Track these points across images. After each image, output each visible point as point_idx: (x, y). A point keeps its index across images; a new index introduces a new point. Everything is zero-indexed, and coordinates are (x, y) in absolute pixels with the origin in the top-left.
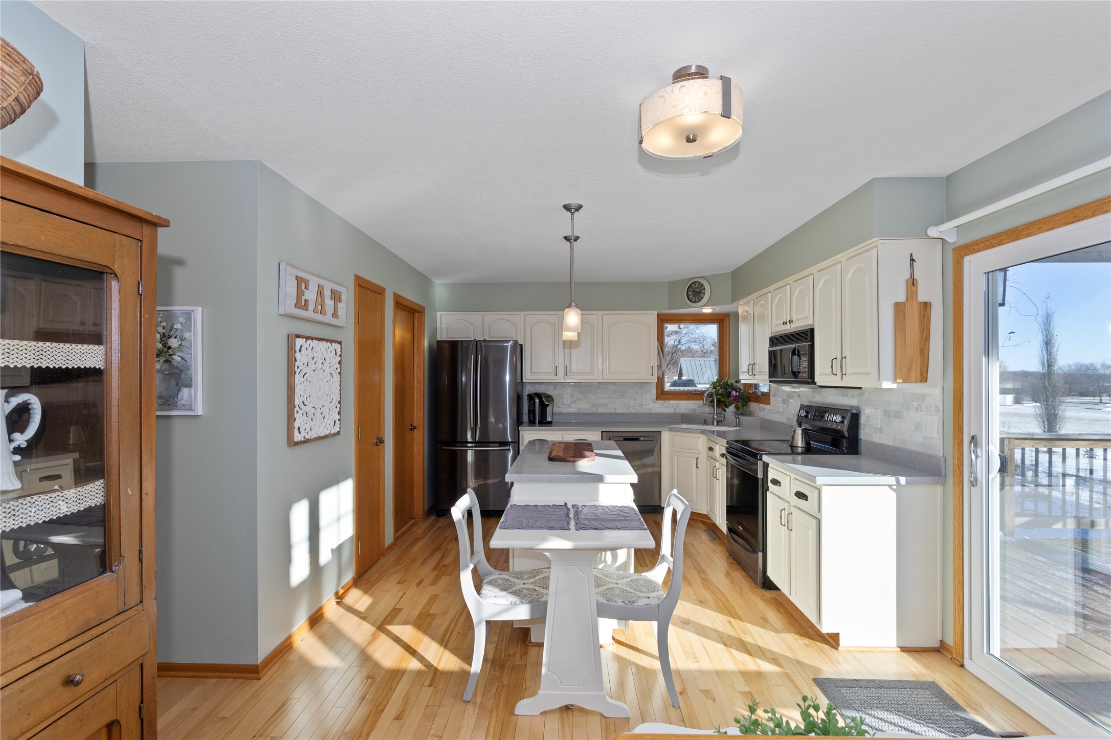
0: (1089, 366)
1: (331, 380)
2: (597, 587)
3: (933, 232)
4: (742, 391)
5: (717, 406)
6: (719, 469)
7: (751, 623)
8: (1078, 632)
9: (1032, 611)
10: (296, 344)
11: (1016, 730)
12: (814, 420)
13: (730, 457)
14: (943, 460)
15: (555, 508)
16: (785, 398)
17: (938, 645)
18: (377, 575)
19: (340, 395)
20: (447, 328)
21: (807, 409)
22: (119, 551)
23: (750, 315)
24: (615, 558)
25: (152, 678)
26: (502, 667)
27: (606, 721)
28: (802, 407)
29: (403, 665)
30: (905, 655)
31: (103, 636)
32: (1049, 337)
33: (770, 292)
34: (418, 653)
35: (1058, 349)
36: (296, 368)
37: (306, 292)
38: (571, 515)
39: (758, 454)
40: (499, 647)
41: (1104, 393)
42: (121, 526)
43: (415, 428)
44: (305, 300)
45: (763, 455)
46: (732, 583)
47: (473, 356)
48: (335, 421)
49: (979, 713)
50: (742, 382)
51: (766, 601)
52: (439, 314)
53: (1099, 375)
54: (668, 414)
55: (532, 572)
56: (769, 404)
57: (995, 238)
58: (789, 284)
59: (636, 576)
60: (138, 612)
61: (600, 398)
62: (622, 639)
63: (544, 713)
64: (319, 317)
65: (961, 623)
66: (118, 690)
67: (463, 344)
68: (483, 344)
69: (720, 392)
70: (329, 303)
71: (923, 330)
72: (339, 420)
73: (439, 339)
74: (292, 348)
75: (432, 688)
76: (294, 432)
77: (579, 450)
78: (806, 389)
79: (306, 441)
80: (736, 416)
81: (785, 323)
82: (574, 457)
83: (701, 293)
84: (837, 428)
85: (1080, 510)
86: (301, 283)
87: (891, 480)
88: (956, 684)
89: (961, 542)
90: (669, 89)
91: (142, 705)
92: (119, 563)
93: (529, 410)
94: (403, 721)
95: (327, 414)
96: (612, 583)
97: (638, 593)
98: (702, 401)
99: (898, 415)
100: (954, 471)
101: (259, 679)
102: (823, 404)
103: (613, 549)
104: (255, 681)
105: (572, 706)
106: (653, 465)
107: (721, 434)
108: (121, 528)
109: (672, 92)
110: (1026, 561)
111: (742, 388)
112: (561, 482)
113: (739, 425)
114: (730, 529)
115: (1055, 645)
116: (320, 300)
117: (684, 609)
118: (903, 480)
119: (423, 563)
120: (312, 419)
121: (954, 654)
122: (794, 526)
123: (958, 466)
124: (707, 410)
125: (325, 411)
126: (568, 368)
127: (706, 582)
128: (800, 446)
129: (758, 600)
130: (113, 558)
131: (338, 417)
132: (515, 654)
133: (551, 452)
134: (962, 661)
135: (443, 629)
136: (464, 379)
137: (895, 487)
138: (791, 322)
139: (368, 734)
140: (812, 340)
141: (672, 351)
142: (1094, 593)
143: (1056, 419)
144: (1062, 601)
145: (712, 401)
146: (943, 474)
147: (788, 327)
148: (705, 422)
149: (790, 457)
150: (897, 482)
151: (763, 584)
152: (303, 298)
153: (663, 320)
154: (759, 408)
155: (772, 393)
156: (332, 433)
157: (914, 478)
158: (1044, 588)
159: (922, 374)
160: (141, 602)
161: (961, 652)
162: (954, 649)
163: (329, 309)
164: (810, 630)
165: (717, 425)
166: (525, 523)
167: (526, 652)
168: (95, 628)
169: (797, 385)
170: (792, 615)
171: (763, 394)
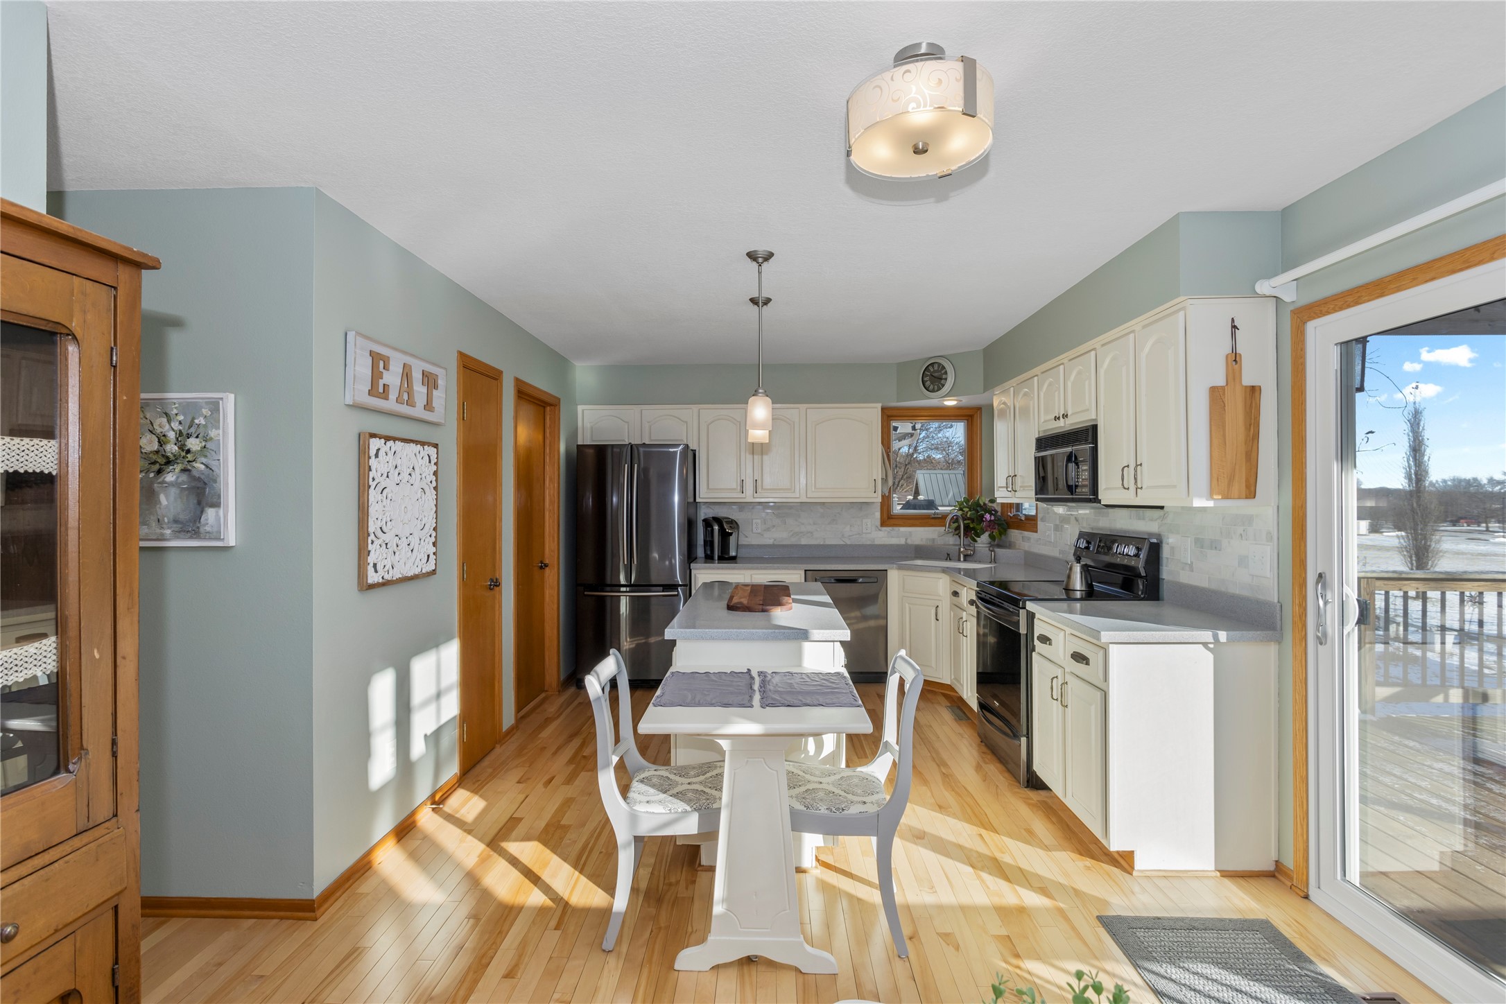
0: (1472, 481)
1: (423, 498)
2: (791, 787)
3: (1263, 287)
4: (999, 514)
5: (965, 534)
6: (966, 621)
7: (1010, 836)
8: (1468, 849)
9: (1402, 818)
10: (371, 447)
11: (1385, 990)
12: (1098, 552)
13: (981, 604)
14: (1278, 608)
15: (733, 676)
16: (1058, 522)
17: (1272, 868)
18: (490, 770)
19: (436, 518)
20: (592, 428)
21: (1088, 537)
22: (80, 741)
23: (1009, 408)
24: (819, 746)
25: (133, 926)
26: (660, 901)
27: (804, 979)
28: (1082, 535)
29: (519, 900)
30: (1226, 881)
31: (52, 867)
32: (1417, 441)
33: (1037, 375)
34: (543, 881)
35: (1429, 457)
36: (371, 480)
37: (385, 374)
38: (756, 687)
39: (1020, 600)
40: (656, 873)
41: (1492, 517)
42: (83, 705)
43: (546, 566)
44: (384, 385)
45: (1027, 602)
46: (984, 781)
47: (626, 465)
48: (428, 556)
49: (1333, 966)
50: (999, 501)
51: (1032, 806)
52: (580, 408)
53: (1485, 493)
54: (898, 545)
55: (701, 766)
56: (1036, 532)
57: (1351, 295)
58: (1063, 364)
59: (849, 772)
60: (109, 831)
61: (803, 524)
62: (830, 860)
63: (716, 967)
64: (404, 409)
65: (1305, 836)
66: (78, 945)
67: (615, 450)
68: (641, 450)
69: (968, 516)
70: (420, 389)
71: (1250, 425)
72: (434, 554)
73: (580, 443)
74: (365, 452)
75: (559, 932)
76: (367, 570)
77: (773, 595)
78: (1087, 511)
79: (385, 584)
80: (991, 549)
81: (1057, 418)
82: (762, 605)
83: (941, 379)
84: (1129, 564)
85: (1466, 678)
86: (378, 362)
87: (1207, 635)
88: (1298, 922)
89: (1304, 724)
90: (887, 75)
91: (117, 966)
92: (80, 759)
93: (705, 541)
94: (515, 980)
95: (417, 545)
96: (814, 782)
97: (850, 796)
98: (944, 528)
99: (1215, 545)
100: (1294, 623)
101: (316, 920)
102: (1111, 530)
103: (817, 735)
104: (309, 922)
105: (756, 957)
106: (877, 617)
107: (969, 574)
108: (83, 709)
109: (892, 79)
110: (1392, 748)
111: (999, 509)
112: (744, 639)
113: (994, 561)
114: (982, 706)
115: (1436, 867)
116: (406, 386)
117: (916, 815)
118: (1223, 636)
119: (555, 753)
120: (395, 553)
121: (1295, 881)
122: (1070, 700)
123: (1300, 616)
124: (951, 540)
125: (414, 541)
126: (759, 483)
127: (948, 779)
128: (1078, 589)
129: (1020, 805)
130: (69, 752)
131: (434, 550)
132: (678, 882)
133: (731, 598)
134: (1306, 891)
135: (579, 846)
136: (615, 499)
137: (1211, 646)
138: (1065, 416)
139: (466, 999)
140: (1095, 441)
141: (905, 461)
142: (1487, 792)
143: (1428, 553)
144: (1444, 805)
145: (958, 528)
146: (1279, 627)
147: (1061, 423)
148: (948, 557)
149: (1064, 605)
150: (1214, 639)
151: (1028, 781)
152: (381, 382)
153: (889, 415)
154: (1023, 537)
155: (1040, 516)
156: (424, 571)
157: (1238, 632)
158: (1419, 786)
159: (1248, 487)
160: (115, 815)
161: (1305, 878)
162: (1295, 873)
163: (420, 400)
164: (1093, 847)
165: (965, 560)
166: (690, 697)
167: (694, 879)
168: (40, 856)
169: (1073, 504)
170: (1068, 825)
171: (1028, 518)
